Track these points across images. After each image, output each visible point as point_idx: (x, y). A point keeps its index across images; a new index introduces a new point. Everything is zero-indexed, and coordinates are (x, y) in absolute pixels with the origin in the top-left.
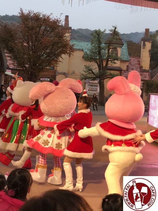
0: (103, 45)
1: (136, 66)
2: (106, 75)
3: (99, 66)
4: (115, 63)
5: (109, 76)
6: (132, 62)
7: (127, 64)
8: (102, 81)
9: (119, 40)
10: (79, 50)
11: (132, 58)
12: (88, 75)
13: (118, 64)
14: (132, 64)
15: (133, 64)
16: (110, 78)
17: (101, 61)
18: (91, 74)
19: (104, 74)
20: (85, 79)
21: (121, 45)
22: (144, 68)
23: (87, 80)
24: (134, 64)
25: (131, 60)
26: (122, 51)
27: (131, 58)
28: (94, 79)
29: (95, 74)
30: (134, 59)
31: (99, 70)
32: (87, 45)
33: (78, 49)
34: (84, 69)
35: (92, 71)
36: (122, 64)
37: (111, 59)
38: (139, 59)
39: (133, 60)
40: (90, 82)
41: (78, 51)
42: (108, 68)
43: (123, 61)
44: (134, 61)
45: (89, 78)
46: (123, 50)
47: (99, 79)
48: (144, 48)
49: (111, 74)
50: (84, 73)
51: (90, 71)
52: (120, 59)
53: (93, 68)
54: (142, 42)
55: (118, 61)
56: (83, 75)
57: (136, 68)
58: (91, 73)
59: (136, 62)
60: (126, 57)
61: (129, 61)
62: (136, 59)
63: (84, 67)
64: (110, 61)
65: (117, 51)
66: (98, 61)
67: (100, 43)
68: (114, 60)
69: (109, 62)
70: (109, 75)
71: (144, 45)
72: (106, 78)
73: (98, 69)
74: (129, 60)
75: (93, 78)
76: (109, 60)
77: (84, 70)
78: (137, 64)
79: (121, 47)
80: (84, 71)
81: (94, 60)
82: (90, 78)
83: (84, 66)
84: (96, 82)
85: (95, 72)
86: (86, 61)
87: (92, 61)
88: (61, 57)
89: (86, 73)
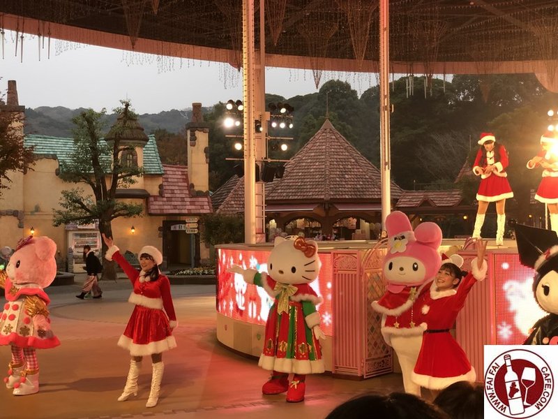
0: (102, 143)
1: (180, 184)
2: (115, 209)
3: (97, 191)
4: (132, 182)
6: (170, 176)
7: (160, 181)
8: (106, 223)
9: (138, 130)
10: (47, 156)
11: (169, 169)
12: (73, 213)
13: (139, 183)
14: (169, 180)
15: (173, 180)
16: (123, 215)
17: (102, 180)
18: (80, 210)
19: (109, 208)
20: (67, 222)
21: (142, 142)
22: (197, 189)
23: (71, 223)
24: (176, 180)
25: (168, 172)
26: (146, 155)
27: (166, 169)
28: (87, 220)
29: (88, 210)
30: (175, 169)
31: (97, 200)
32: (65, 144)
33: (45, 154)
34: (61, 199)
35: (81, 203)
36: (149, 182)
37: (123, 174)
38: (186, 170)
39: (171, 173)
40: (79, 227)
41: (45, 160)
42: (117, 193)
43: (149, 176)
44: (174, 173)
45: (74, 219)
46: (149, 152)
47: (98, 220)
48: (193, 145)
49: (125, 206)
51: (77, 205)
52: (144, 172)
53: (84, 195)
54: (189, 132)
55: (138, 176)
56: (60, 213)
57: (180, 188)
58: (79, 208)
59: (180, 177)
60: (156, 166)
61: (164, 174)
62: (178, 169)
63: (62, 196)
64: (120, 177)
65: (134, 155)
66: (93, 180)
67: (95, 139)
68: (131, 175)
69: (120, 181)
70: (122, 209)
71: (194, 138)
72: (115, 217)
73: (94, 198)
74: (163, 172)
75: (85, 218)
76: (119, 175)
77: (62, 202)
78: (181, 180)
79: (143, 146)
80: (62, 204)
81: (84, 178)
82: (77, 219)
83: (62, 193)
84: (93, 226)
85: (88, 205)
86: (65, 180)
87: (79, 181)
88: (6, 177)
89: (67, 208)
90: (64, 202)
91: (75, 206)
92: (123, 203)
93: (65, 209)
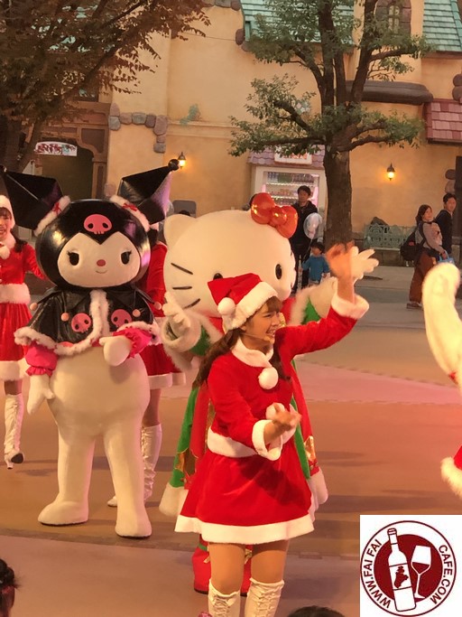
2: (360, 125)
3: (324, 83)
4: (401, 68)
5: (374, 133)
8: (339, 156)
10: (221, 2)
13: (413, 71)
16: (376, 140)
17: (336, 60)
18: (287, 124)
19: (349, 122)
20: (258, 147)
23: (267, 149)
28: (300, 147)
29: (303, 125)
31: (324, 104)
34: (250, 98)
35: (290, 109)
36: (432, 69)
37: (384, 50)
40: (283, 160)
42: (366, 89)
47: (322, 147)
49: (382, 121)
50: (253, 120)
51: (281, 111)
53: (298, 93)
55: (415, 57)
56: (245, 126)
58: (285, 118)
63: (253, 91)
64: (376, 57)
66: (319, 61)
68: (398, 54)
69: (374, 65)
70: (375, 127)
72: (361, 143)
73: (318, 98)
75: (295, 141)
76: (375, 52)
77: (251, 103)
80: (251, 109)
81: (298, 54)
82: (280, 142)
83: (254, 84)
84: (307, 159)
85: (305, 113)
86: (259, 57)
87: (288, 61)
88: (147, 47)
89: (261, 118)
90: (255, 105)
91: (277, 115)
92: (377, 114)
93: (257, 120)
